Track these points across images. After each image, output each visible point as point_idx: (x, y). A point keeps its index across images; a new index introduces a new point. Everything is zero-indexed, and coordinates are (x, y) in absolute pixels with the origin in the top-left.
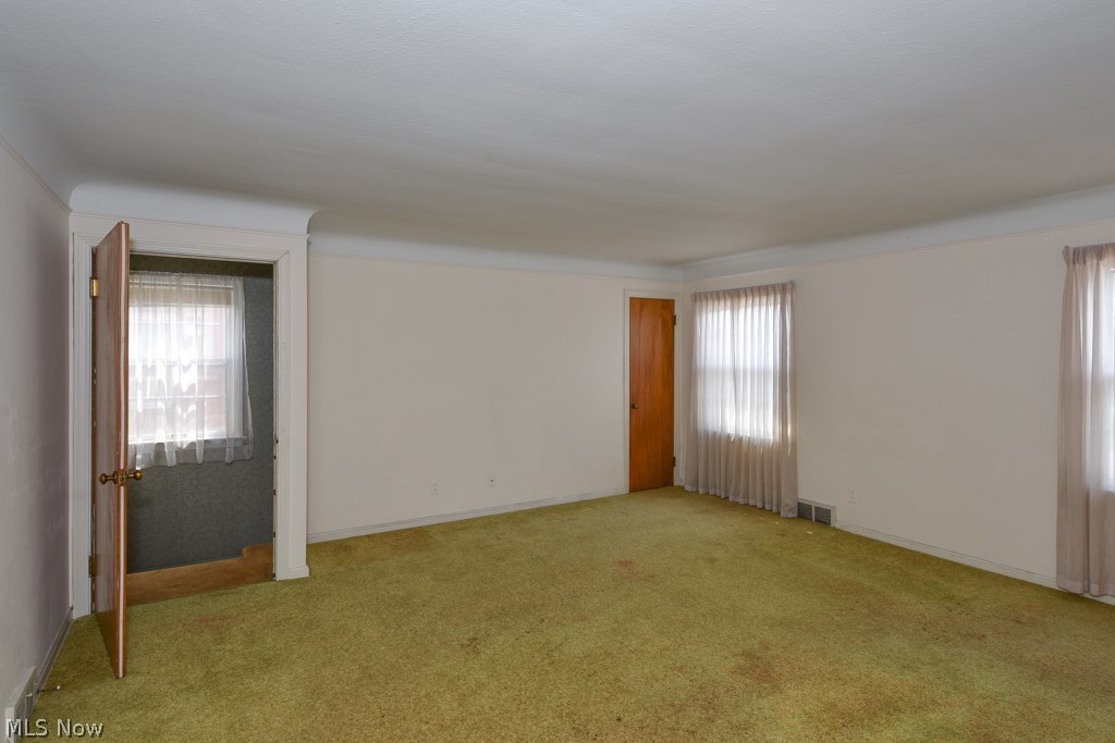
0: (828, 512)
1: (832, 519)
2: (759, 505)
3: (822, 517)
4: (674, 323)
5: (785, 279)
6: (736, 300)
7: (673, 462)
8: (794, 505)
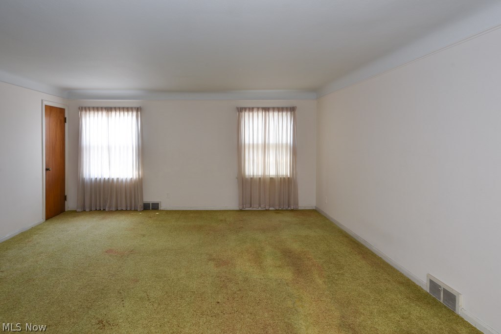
0: (158, 204)
1: (160, 206)
2: (124, 209)
3: (155, 207)
4: (65, 122)
5: (138, 106)
6: (110, 113)
7: (65, 198)
8: (142, 205)
